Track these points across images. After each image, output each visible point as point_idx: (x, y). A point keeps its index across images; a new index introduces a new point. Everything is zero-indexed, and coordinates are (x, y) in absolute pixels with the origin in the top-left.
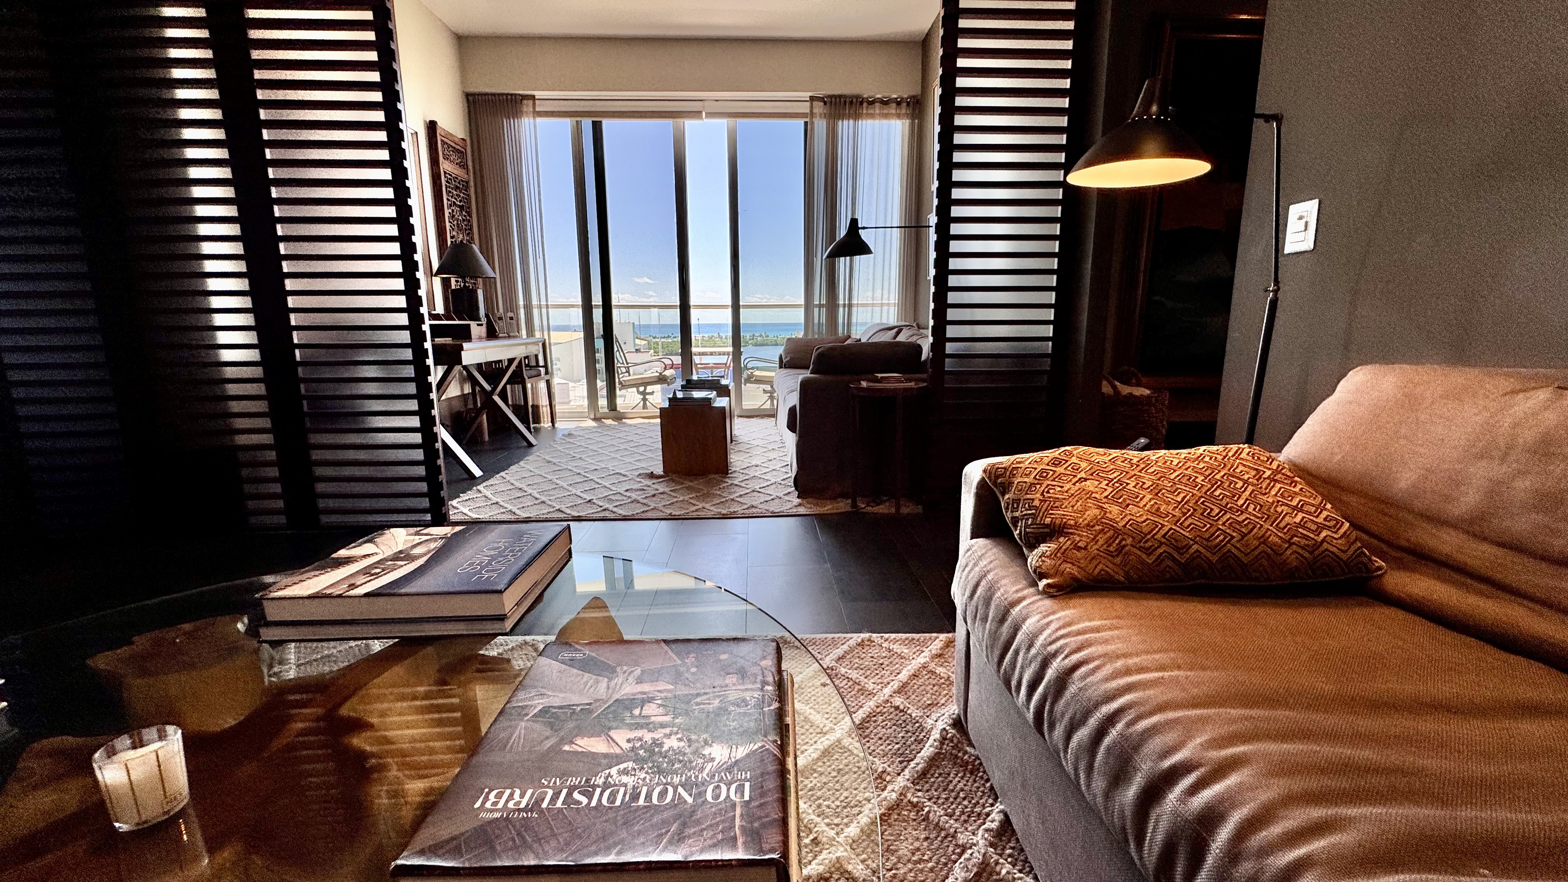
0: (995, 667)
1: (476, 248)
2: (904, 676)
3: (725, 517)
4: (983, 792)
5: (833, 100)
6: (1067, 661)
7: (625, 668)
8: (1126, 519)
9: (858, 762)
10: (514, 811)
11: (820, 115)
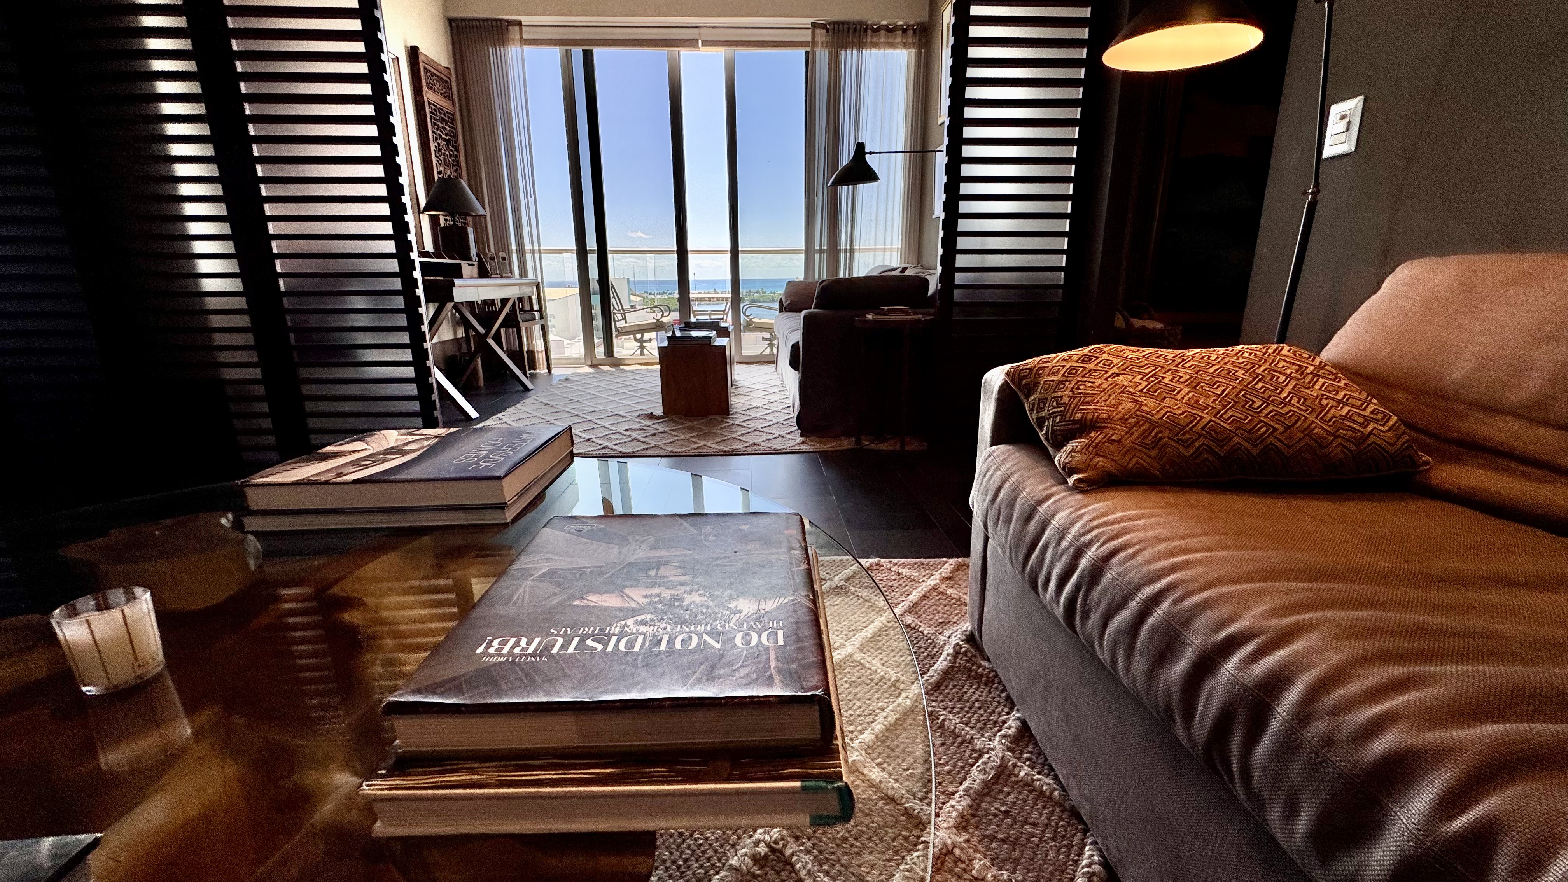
0: (1020, 567)
1: (464, 183)
2: (914, 597)
3: (727, 454)
4: (999, 702)
5: (836, 26)
6: (1102, 549)
7: (638, 537)
8: (1163, 412)
9: (871, 675)
10: (520, 656)
11: (822, 43)
